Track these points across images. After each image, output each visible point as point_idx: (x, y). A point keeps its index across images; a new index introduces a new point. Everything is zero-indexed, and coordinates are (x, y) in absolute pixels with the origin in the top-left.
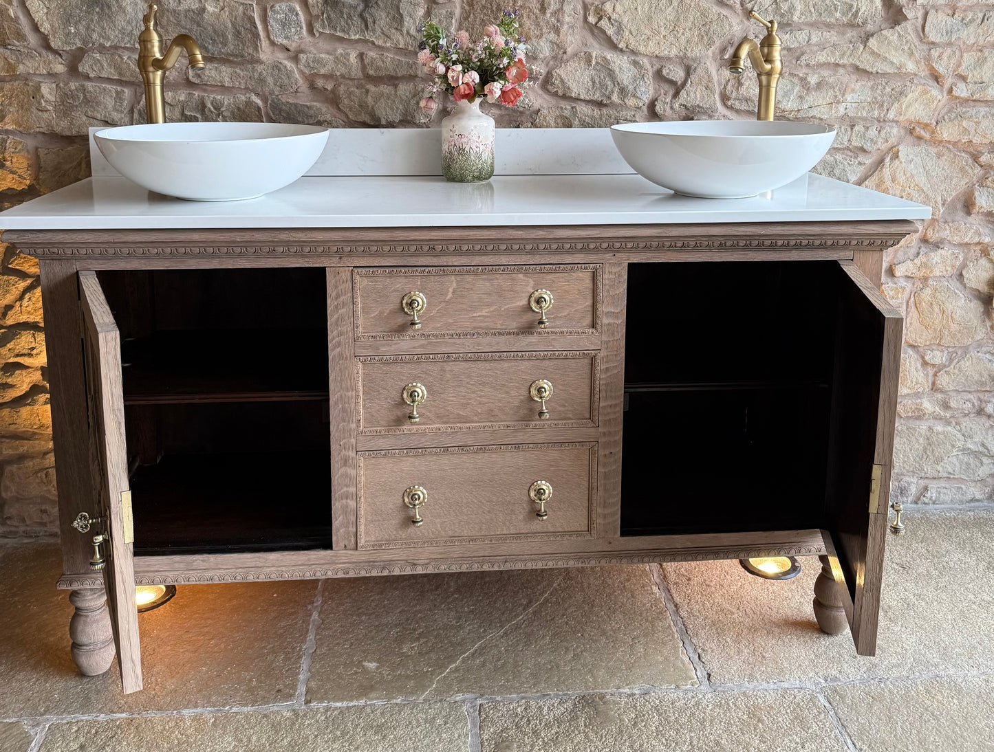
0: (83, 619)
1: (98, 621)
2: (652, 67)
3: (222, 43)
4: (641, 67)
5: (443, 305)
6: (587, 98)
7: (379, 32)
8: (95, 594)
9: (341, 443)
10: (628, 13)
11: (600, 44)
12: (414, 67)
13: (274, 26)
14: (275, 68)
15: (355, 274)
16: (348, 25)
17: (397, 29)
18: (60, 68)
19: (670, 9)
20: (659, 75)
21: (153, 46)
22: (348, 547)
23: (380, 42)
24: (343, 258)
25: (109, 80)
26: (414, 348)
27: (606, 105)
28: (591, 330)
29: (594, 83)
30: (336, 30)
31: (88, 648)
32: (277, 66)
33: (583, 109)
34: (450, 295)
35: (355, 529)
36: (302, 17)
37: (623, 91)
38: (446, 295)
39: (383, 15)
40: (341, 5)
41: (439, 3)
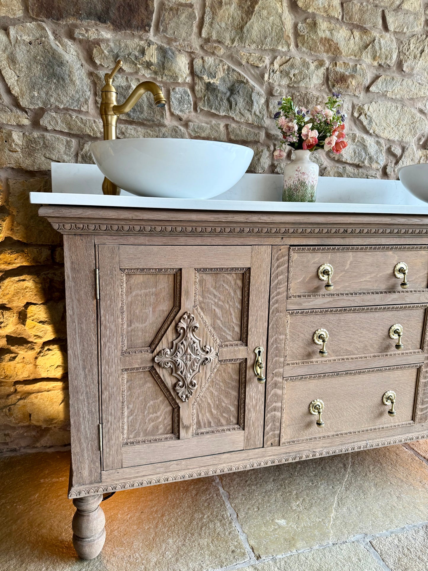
2: (386, 146)
3: (139, 112)
4: (381, 145)
6: (351, 162)
7: (237, 112)
10: (375, 112)
11: (359, 130)
12: (258, 135)
13: (174, 102)
14: (173, 131)
16: (220, 105)
17: (248, 110)
18: (26, 122)
19: (396, 112)
20: (389, 151)
23: (237, 118)
25: (61, 132)
27: (361, 167)
29: (355, 153)
30: (211, 109)
32: (175, 130)
33: (349, 169)
36: (191, 98)
37: (370, 158)
39: (242, 100)
40: (217, 91)
41: (274, 96)
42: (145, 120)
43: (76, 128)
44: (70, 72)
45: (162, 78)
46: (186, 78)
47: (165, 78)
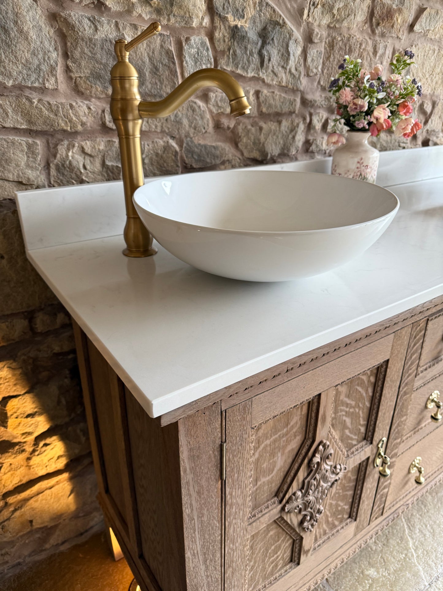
7: (270, 70)
14: (189, 109)
16: (249, 61)
17: (283, 67)
19: (433, 57)
20: (421, 108)
23: (268, 80)
30: (237, 68)
32: (191, 107)
36: (211, 53)
39: (276, 52)
40: (247, 41)
41: (314, 43)
42: (149, 95)
43: (40, 121)
45: (169, 20)
46: (203, 18)
47: (173, 20)
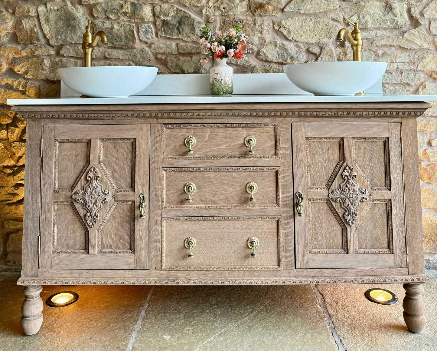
0: (28, 302)
1: (35, 304)
2: (305, 47)
3: (120, 41)
4: (300, 47)
5: (204, 143)
6: (276, 61)
7: (185, 35)
8: (35, 289)
9: (155, 213)
10: (292, 25)
11: (281, 38)
12: (199, 49)
13: (142, 33)
15: (163, 127)
16: (172, 32)
17: (192, 33)
18: (52, 52)
19: (311, 23)
20: (308, 51)
21: (89, 38)
22: (157, 269)
23: (185, 39)
24: (158, 120)
25: (72, 57)
26: (190, 164)
27: (285, 64)
28: (275, 156)
29: (279, 55)
30: (167, 35)
31: (28, 319)
32: (142, 50)
33: (274, 66)
34: (207, 138)
35: (160, 259)
36: (153, 30)
37: (292, 58)
38: (205, 138)
39: (187, 28)
40: (170, 24)
41: (210, 23)
42: (123, 46)
44: (79, 23)
45: (134, 20)
46: (150, 18)
47: (136, 20)
